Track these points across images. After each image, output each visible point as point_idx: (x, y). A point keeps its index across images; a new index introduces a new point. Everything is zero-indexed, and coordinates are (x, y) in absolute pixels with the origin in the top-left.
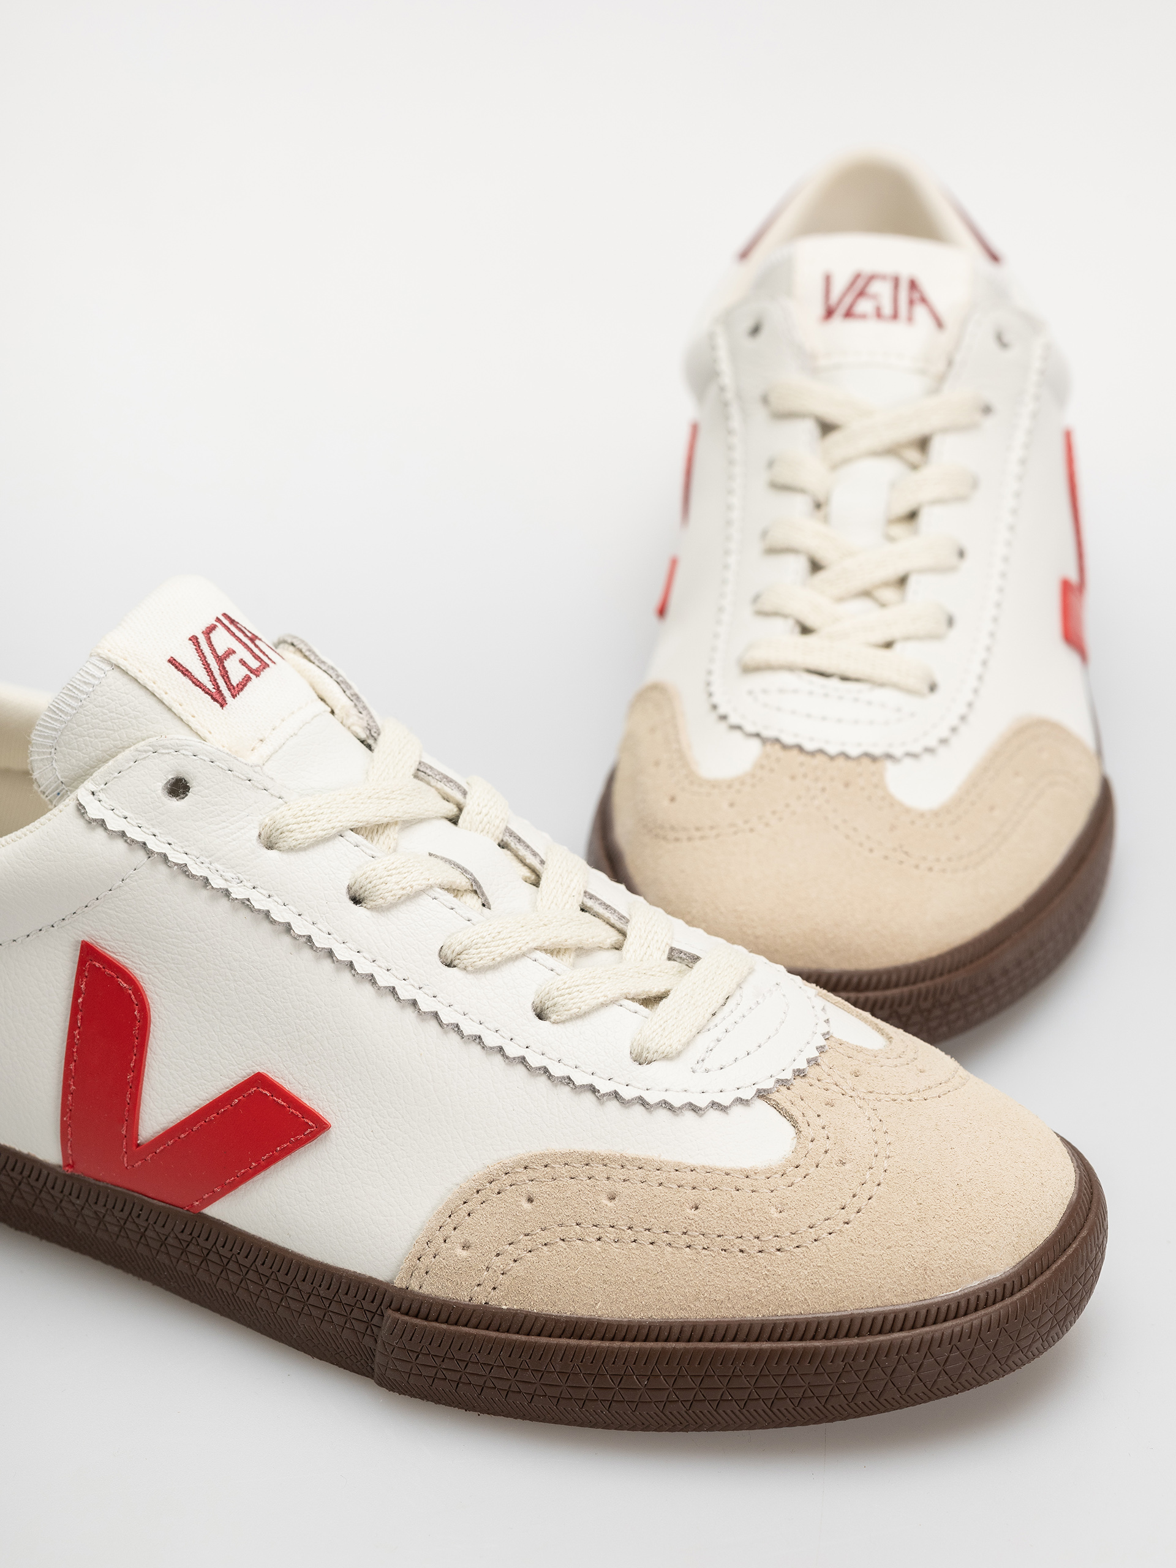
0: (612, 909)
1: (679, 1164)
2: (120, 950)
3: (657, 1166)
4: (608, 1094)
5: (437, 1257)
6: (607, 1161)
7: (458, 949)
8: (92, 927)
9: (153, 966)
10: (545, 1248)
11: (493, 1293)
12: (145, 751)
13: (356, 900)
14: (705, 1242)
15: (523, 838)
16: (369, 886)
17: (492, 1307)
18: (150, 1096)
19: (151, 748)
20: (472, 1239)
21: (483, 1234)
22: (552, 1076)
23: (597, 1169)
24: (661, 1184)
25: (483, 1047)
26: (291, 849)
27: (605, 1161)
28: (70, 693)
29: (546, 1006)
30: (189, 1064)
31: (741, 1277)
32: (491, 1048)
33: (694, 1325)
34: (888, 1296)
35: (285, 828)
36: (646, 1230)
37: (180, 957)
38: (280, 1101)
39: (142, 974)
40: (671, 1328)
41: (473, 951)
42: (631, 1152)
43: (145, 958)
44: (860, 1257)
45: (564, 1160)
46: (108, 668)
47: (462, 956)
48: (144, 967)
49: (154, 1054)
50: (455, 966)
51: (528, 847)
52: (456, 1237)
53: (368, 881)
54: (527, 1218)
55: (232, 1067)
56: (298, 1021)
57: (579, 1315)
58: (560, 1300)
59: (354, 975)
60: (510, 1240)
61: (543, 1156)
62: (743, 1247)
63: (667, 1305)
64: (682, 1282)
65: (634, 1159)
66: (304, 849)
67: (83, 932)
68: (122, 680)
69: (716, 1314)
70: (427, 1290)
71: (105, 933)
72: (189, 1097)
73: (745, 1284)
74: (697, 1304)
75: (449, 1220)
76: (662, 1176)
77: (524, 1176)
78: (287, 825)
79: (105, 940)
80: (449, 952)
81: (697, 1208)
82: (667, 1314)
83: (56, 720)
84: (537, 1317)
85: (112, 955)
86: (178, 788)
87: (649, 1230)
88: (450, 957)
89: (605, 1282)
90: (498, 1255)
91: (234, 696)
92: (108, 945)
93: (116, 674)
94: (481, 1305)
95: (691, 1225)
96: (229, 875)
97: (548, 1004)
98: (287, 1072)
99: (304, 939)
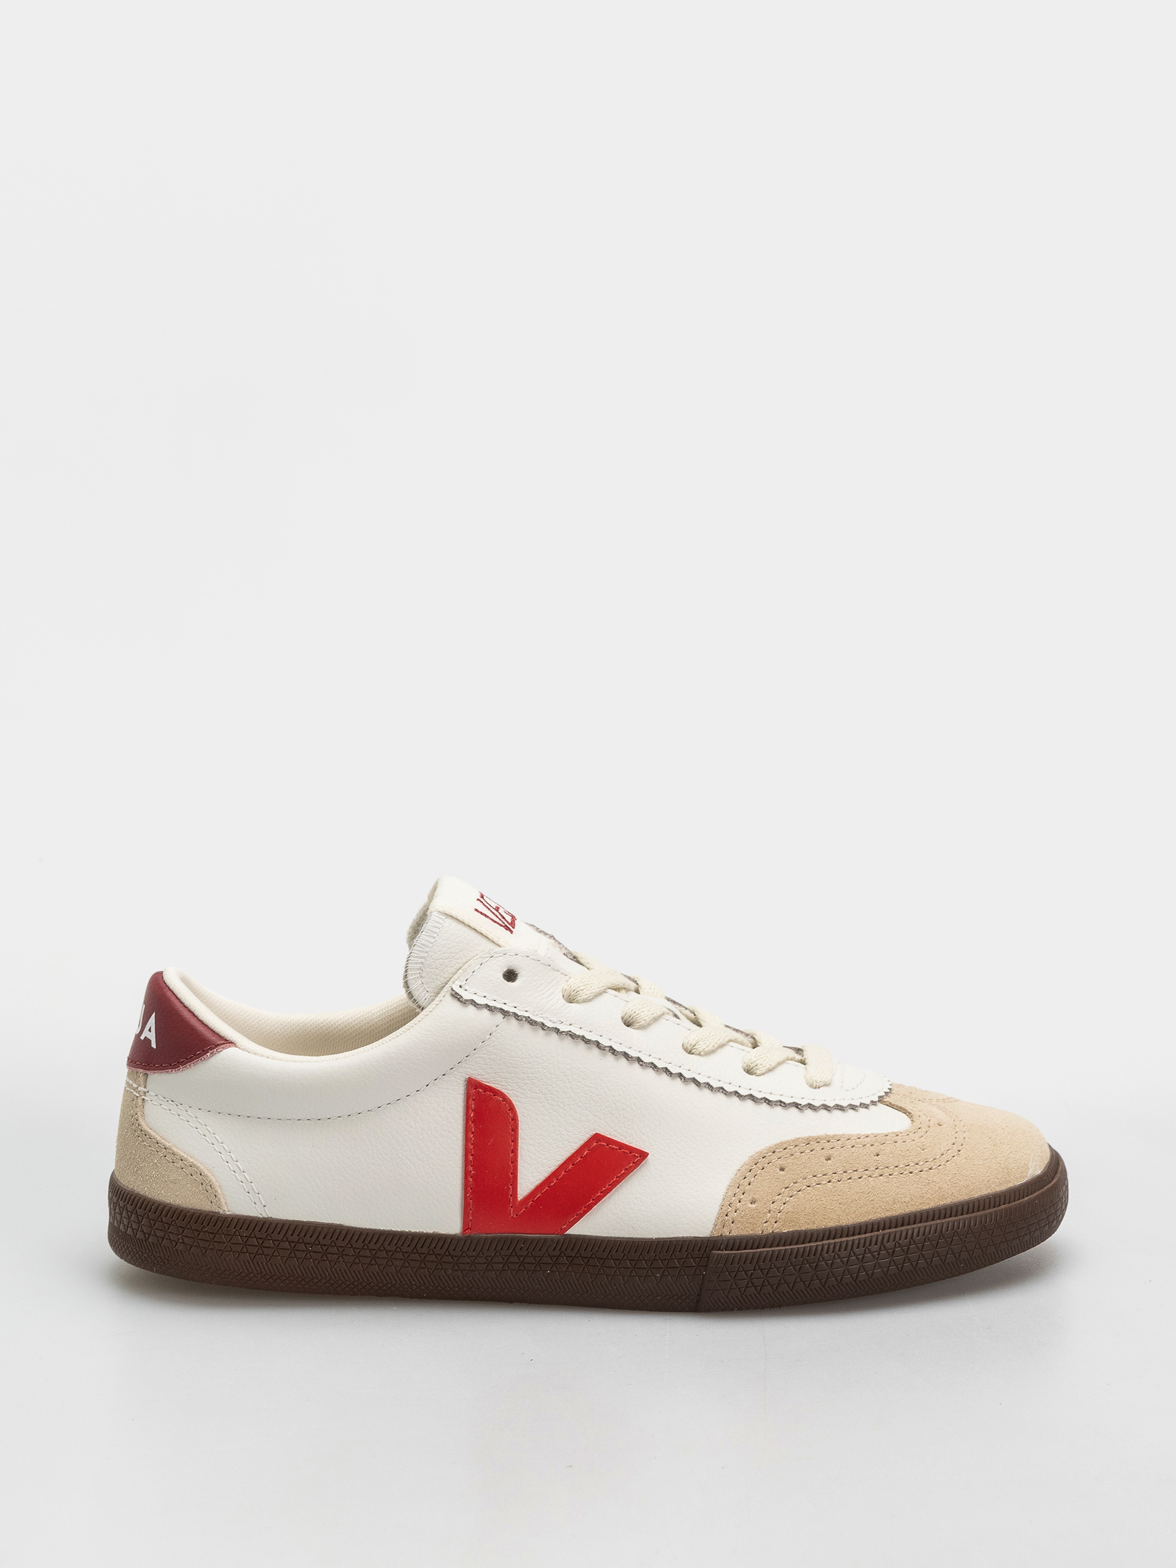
0: (740, 1031)
1: (859, 1135)
2: (492, 1080)
3: (847, 1138)
4: (805, 1106)
5: (738, 1211)
6: (819, 1140)
7: (694, 1043)
8: (472, 1069)
9: (515, 1085)
10: (800, 1193)
11: (776, 1225)
12: (486, 958)
13: (628, 1024)
14: (889, 1171)
15: (676, 1001)
16: (635, 1014)
17: (777, 1233)
18: (523, 1167)
19: (489, 955)
20: (756, 1196)
21: (762, 1192)
22: (771, 1101)
23: (814, 1144)
24: (853, 1147)
25: (725, 1094)
26: (585, 1001)
27: (818, 1140)
28: (428, 934)
29: (751, 1067)
30: (547, 1141)
31: (915, 1186)
32: (731, 1093)
33: (897, 1218)
34: (993, 1186)
35: (578, 989)
36: (854, 1171)
37: (532, 1075)
38: (614, 1147)
39: (508, 1091)
40: (884, 1222)
41: (701, 1043)
42: (831, 1133)
43: (509, 1080)
44: (973, 1166)
45: (795, 1144)
46: (444, 917)
47: (697, 1047)
48: (509, 1086)
49: (523, 1139)
50: (693, 1054)
51: (681, 1005)
52: (746, 1198)
53: (633, 1012)
54: (784, 1178)
55: (575, 1136)
56: (613, 1098)
57: (830, 1227)
58: (816, 1219)
59: (642, 1065)
60: (778, 1192)
61: (782, 1143)
62: (911, 1170)
63: (879, 1210)
64: (884, 1195)
65: (834, 1136)
66: (590, 1000)
67: (466, 1074)
68: (454, 924)
69: (907, 1210)
70: (734, 1233)
71: (481, 1071)
72: (549, 1161)
73: (919, 1190)
74: (895, 1205)
75: (738, 1190)
76: (853, 1142)
77: (774, 1157)
78: (579, 987)
79: (482, 1075)
80: (689, 1045)
81: (878, 1155)
82: (880, 1215)
83: (422, 952)
84: (806, 1232)
85: (486, 1084)
86: (511, 976)
87: (856, 1171)
88: (690, 1048)
89: (840, 1204)
90: (773, 1203)
91: (514, 928)
92: (484, 1078)
93: (449, 921)
94: (770, 1234)
95: (879, 1163)
96: (555, 1020)
97: (752, 1065)
98: (612, 1130)
99: (608, 1049)
